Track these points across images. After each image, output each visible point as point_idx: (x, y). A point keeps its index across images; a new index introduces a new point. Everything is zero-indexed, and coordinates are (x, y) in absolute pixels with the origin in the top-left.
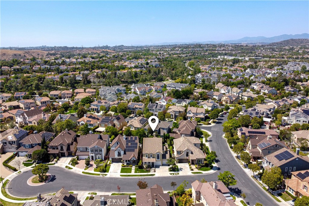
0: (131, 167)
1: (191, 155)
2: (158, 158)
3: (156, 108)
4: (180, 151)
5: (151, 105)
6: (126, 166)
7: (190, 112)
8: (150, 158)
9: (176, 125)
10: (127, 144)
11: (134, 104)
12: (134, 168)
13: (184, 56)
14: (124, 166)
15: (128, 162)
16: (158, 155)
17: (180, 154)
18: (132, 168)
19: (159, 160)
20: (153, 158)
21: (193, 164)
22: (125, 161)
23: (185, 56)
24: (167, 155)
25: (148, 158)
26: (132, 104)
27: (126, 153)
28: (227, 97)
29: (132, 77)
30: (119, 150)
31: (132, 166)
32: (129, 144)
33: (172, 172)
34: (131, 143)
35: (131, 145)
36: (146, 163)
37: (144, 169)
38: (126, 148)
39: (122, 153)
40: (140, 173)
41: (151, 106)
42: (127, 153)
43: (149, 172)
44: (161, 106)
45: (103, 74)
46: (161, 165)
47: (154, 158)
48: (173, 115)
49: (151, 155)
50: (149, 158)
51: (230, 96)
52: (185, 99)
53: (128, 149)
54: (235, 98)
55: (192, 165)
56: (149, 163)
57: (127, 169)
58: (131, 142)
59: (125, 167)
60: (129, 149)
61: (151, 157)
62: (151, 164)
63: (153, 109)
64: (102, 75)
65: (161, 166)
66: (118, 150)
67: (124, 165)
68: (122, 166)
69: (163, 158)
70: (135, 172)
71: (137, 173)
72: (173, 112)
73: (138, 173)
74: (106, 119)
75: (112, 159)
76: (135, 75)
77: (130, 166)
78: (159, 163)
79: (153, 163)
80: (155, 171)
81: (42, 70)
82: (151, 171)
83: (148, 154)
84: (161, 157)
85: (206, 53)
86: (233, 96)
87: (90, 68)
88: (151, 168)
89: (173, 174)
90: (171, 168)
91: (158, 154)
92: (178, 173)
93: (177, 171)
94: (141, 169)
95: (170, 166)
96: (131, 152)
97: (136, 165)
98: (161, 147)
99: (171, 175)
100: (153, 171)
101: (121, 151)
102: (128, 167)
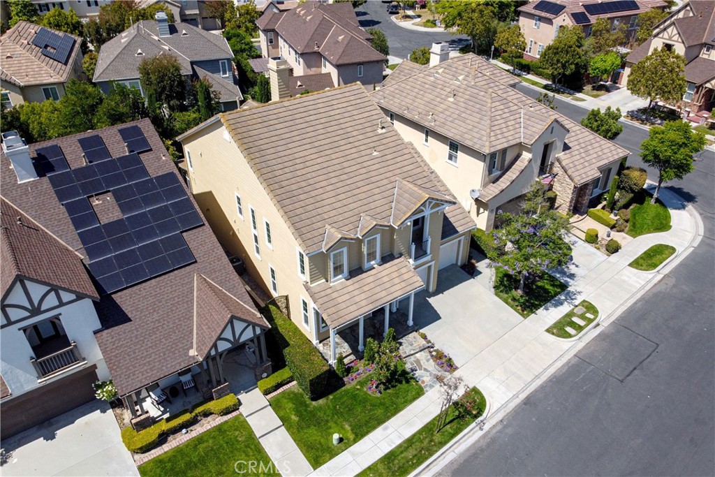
0: (225, 411)
1: (562, 155)
2: (420, 247)
4: (505, 152)
6: (174, 430)
8: (361, 270)
10: (81, 215)
12: (259, 411)
14: (161, 438)
16: (419, 222)
18: (244, 424)
19: (428, 258)
20: (385, 259)
25: (353, 274)
27: (127, 309)
30: (35, 311)
31: (229, 400)
32: (106, 208)
33: (547, 316)
34: (115, 193)
35: (124, 208)
37: (351, 384)
42: (124, 300)
46: (433, 287)
47: (391, 257)
49: (372, 245)
50: (356, 271)
53: (123, 259)
55: (576, 217)
58: (109, 181)
59: (174, 441)
60: (131, 256)
61: (371, 256)
65: (428, 294)
66: (16, 314)
67: (152, 433)
70: (317, 453)
73: (342, 442)
77: (211, 405)
80: (446, 362)
82: (423, 376)
83: (350, 244)
89: (570, 322)
90: (504, 286)
91: (427, 213)
92: (577, 302)
93: (559, 293)
94: (331, 397)
95: (480, 273)
96: (166, 276)
97: (267, 377)
98: (409, 156)
99: (572, 341)
100: (426, 363)
101: (61, 304)
102: (198, 430)
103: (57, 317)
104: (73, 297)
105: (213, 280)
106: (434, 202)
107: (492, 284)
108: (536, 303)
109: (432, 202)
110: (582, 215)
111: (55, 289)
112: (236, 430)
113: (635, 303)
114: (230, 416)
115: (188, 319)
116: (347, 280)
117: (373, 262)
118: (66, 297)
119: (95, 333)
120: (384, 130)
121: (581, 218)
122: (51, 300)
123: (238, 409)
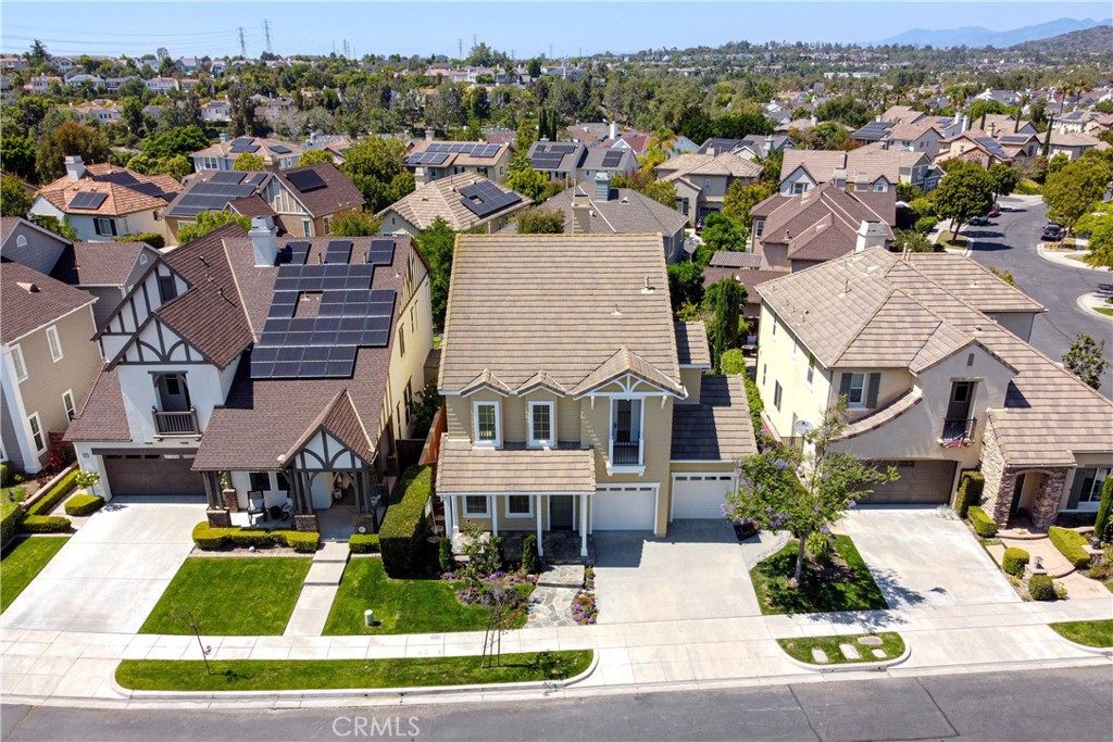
0: (301, 548)
1: (1001, 412)
2: (626, 447)
3: (580, 164)
4: (875, 377)
5: (547, 150)
6: (244, 543)
7: (804, 179)
8: (522, 446)
9: (726, 231)
10: (286, 303)
11: (444, 149)
12: (330, 563)
13: (686, 74)
14: (227, 544)
15: (274, 496)
16: (625, 410)
17: (875, 407)
18: (305, 567)
19: (639, 470)
20: (562, 445)
21: (1020, 515)
22: (243, 483)
23: (690, 73)
24: (718, 412)
25: (508, 445)
26: (431, 150)
27: (259, 398)
28: (970, 146)
29: (464, 111)
30: (165, 359)
31: (312, 537)
32: (310, 307)
33: (806, 626)
34: (326, 297)
35: (324, 310)
36: (477, 503)
37: (448, 581)
38: (264, 339)
39: (207, 387)
40: (401, 629)
41: (549, 155)
43: (518, 623)
44: (609, 154)
45: (329, 96)
46: (659, 528)
47: (576, 446)
48: (686, 202)
49: (541, 414)
50: (511, 444)
51: (988, 139)
52: (748, 138)
53: (286, 354)
54: (1019, 149)
55: (1016, 532)
56: (519, 503)
57: (249, 574)
58: (328, 284)
59: (237, 554)
60: (296, 353)
61: (542, 431)
62: (540, 519)
63: (560, 170)
64: (322, 100)
65: (651, 537)
66: (149, 355)
67: (219, 533)
68: (205, 545)
69: (677, 452)
70: (340, 622)
71: (356, 630)
72: (687, 180)
73: (376, 626)
74: (217, 189)
75: (111, 459)
76: (476, 105)
77: (290, 536)
78: (636, 505)
79: (563, 509)
80: (586, 611)
81: (68, 94)
82: (540, 612)
83: (506, 400)
84: (655, 431)
85: (776, 67)
86: (1004, 139)
87: (281, 84)
88: (539, 567)
89: (832, 646)
90: (775, 567)
91: (628, 394)
92: (879, 630)
93: (863, 609)
94: (412, 582)
95: (759, 541)
96: (313, 382)
97: (364, 534)
98: (663, 327)
99: (810, 669)
100: (561, 602)
101: (189, 362)
102: (266, 554)
103: (184, 374)
104: (200, 358)
105: (354, 400)
106: (641, 381)
107: (761, 559)
108: (804, 604)
109: (637, 380)
110: (1032, 532)
111: (185, 342)
112: (293, 568)
113: (995, 674)
114: (302, 555)
115: (302, 427)
116: (497, 450)
117: (543, 442)
118: (196, 356)
119: (216, 407)
120: (652, 292)
121: (1029, 535)
122: (179, 354)
123: (314, 552)
